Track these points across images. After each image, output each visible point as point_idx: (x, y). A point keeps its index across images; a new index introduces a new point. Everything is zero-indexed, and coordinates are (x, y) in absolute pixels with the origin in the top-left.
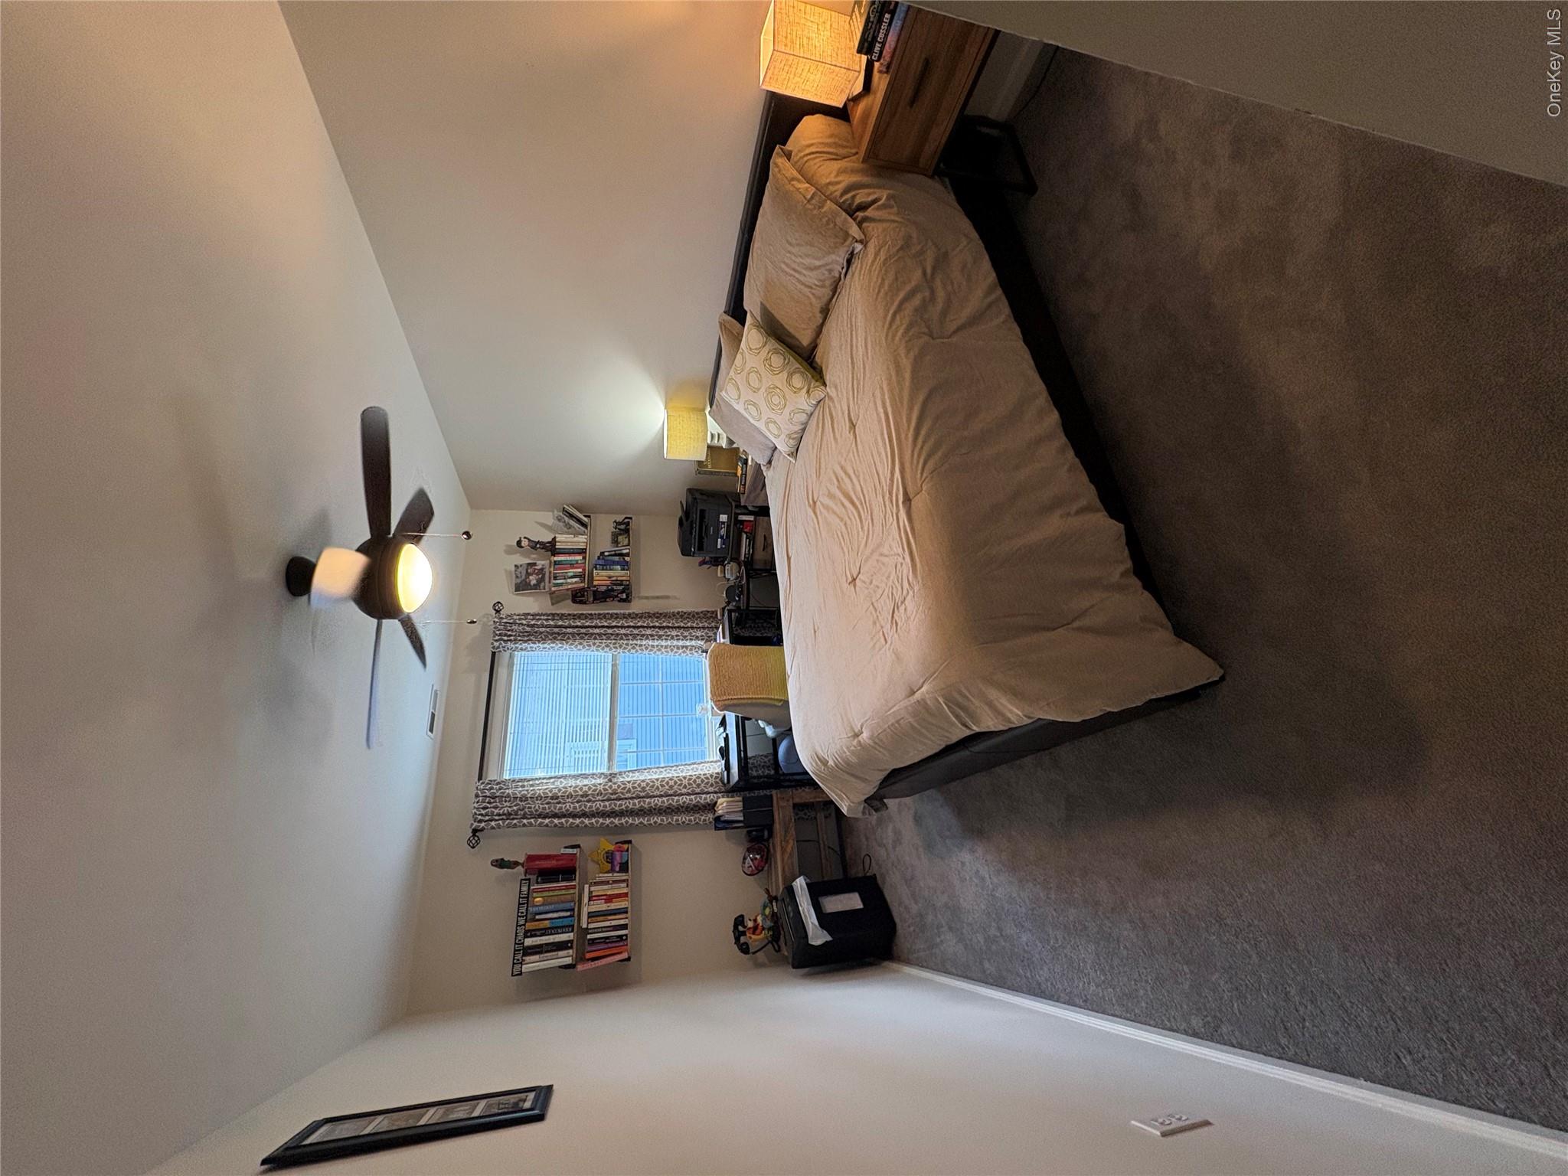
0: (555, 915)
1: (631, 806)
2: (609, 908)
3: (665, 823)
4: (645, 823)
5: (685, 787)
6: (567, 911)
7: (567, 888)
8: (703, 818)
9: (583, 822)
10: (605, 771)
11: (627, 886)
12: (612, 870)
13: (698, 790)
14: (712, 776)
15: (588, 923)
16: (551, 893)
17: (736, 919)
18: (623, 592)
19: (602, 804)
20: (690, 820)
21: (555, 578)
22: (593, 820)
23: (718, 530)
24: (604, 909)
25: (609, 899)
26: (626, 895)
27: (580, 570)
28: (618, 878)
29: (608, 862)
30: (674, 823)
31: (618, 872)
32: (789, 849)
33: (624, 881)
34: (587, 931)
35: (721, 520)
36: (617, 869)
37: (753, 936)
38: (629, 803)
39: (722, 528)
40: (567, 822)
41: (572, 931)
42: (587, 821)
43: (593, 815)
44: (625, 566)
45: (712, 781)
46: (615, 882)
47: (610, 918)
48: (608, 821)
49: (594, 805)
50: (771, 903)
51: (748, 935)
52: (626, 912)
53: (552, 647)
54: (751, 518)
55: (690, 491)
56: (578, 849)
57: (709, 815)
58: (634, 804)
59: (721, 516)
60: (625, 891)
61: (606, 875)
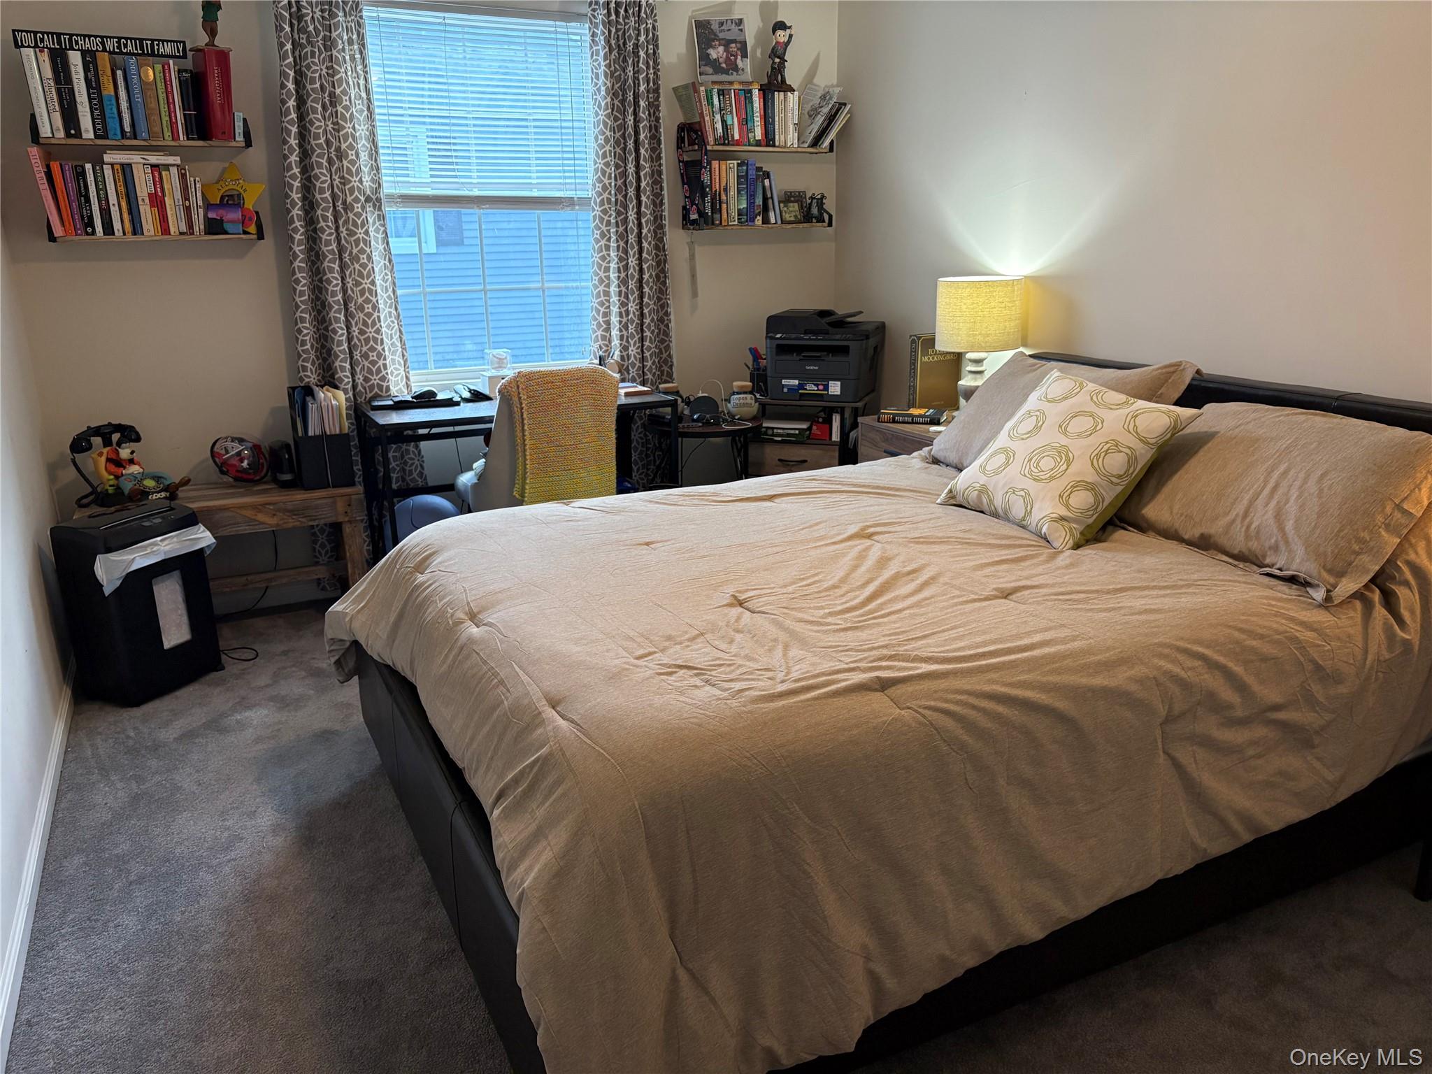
0: (124, 105)
1: (324, 237)
2: (140, 202)
3: (298, 300)
4: (297, 264)
5: (362, 332)
6: (133, 125)
7: (173, 125)
8: (309, 365)
9: (291, 150)
10: (387, 189)
11: (181, 234)
12: (208, 206)
13: (357, 355)
14: (383, 379)
15: (112, 165)
16: (162, 96)
17: (132, 428)
18: (701, 214)
19: (326, 185)
20: (304, 343)
21: (721, 93)
22: (296, 171)
23: (812, 377)
24: (139, 194)
25: (157, 201)
26: (166, 230)
27: (737, 137)
28: (194, 217)
29: (222, 198)
30: (298, 314)
31: (205, 216)
32: (261, 517)
33: (191, 227)
34: (98, 162)
35: (831, 383)
36: (211, 215)
37: (103, 459)
38: (331, 234)
39: (817, 385)
40: (291, 122)
41: (97, 136)
42: (294, 158)
43: (306, 169)
44: (746, 217)
45: (375, 380)
46: (188, 210)
47: (124, 204)
48: (296, 196)
49: (325, 171)
50: (166, 489)
51: (105, 450)
52: (134, 233)
53: (599, 90)
54: (836, 437)
55: (881, 328)
56: (243, 144)
57: (314, 376)
58: (328, 243)
59: (839, 383)
60: (172, 230)
61: (199, 194)
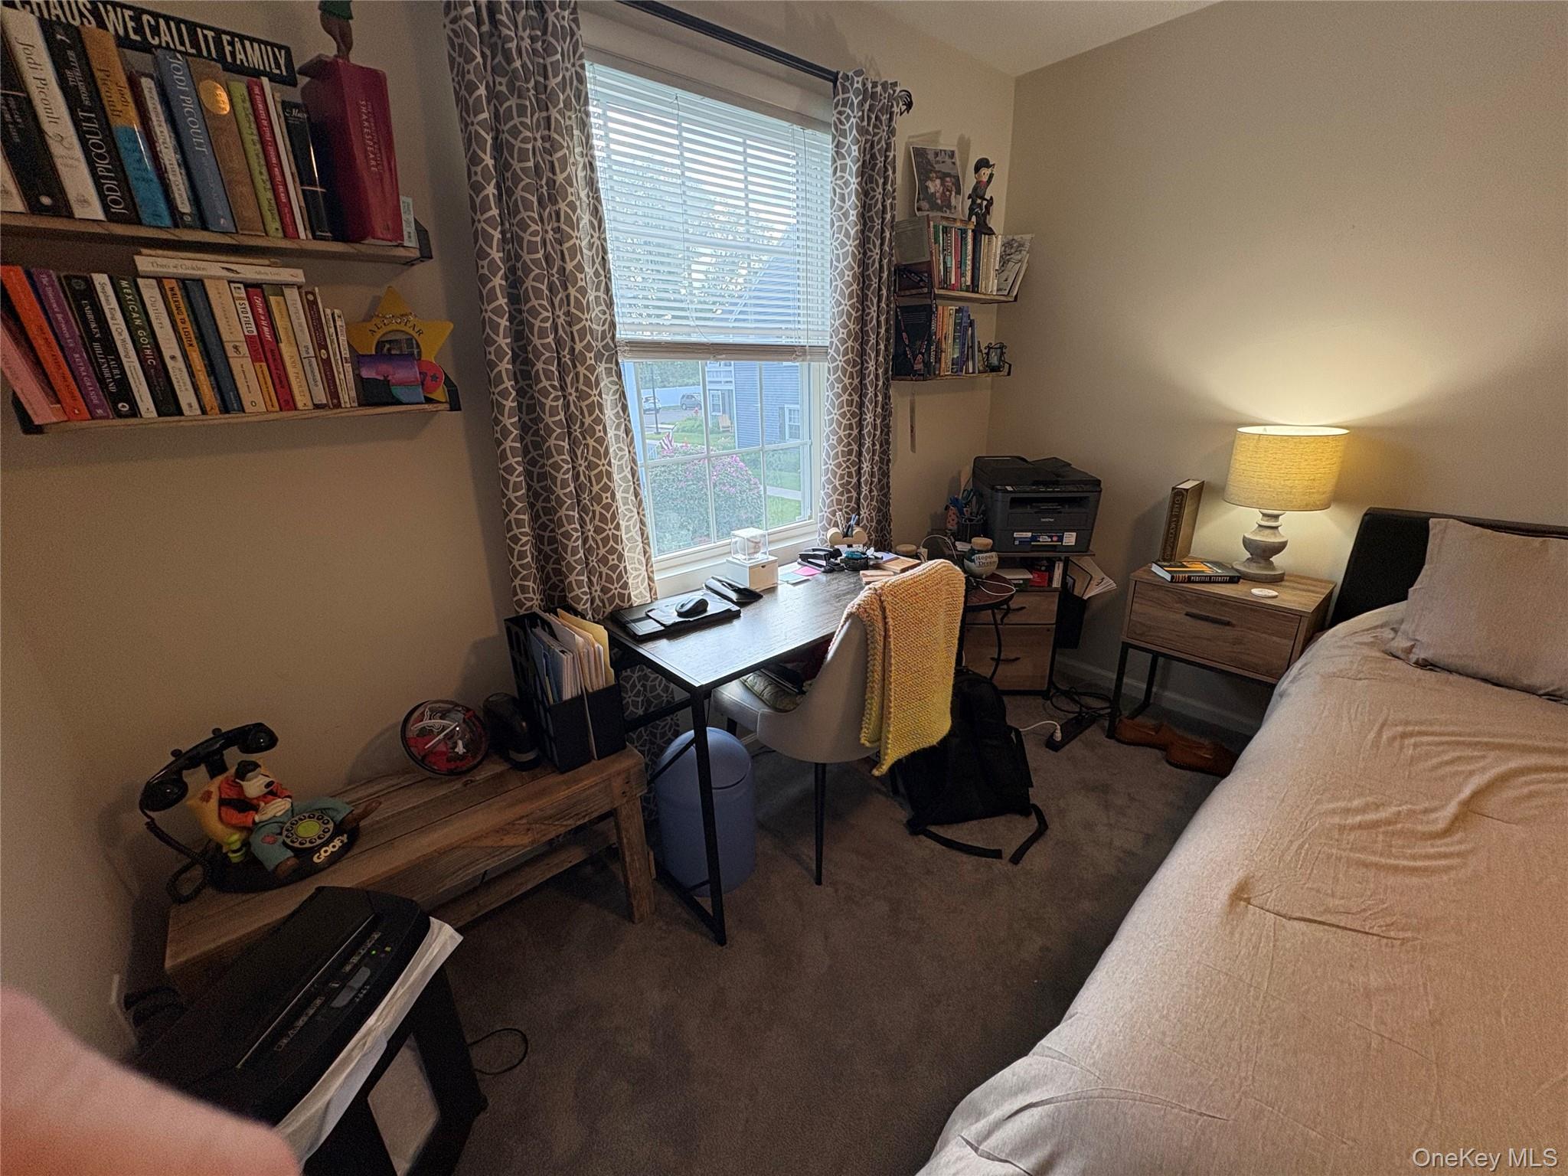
0: (169, 156)
1: (549, 403)
2: (230, 352)
3: (511, 495)
4: (508, 443)
5: (598, 530)
6: (196, 199)
7: (282, 208)
8: (531, 584)
9: (493, 268)
11: (317, 407)
12: (358, 360)
13: (593, 561)
14: (625, 586)
15: (159, 280)
16: (254, 149)
17: (260, 727)
18: (927, 364)
19: (548, 325)
20: (522, 556)
21: (946, 230)
22: (502, 301)
23: (1047, 530)
24: (225, 337)
25: (265, 350)
26: (287, 402)
27: (953, 282)
28: (339, 377)
29: (380, 345)
31: (358, 377)
34: (125, 274)
35: (1066, 534)
36: (366, 373)
39: (1051, 537)
44: (959, 364)
45: (615, 589)
46: (326, 364)
47: (196, 356)
48: (504, 342)
52: (225, 409)
56: (417, 254)
57: (538, 596)
59: (1074, 534)
60: (301, 399)
61: (343, 339)
